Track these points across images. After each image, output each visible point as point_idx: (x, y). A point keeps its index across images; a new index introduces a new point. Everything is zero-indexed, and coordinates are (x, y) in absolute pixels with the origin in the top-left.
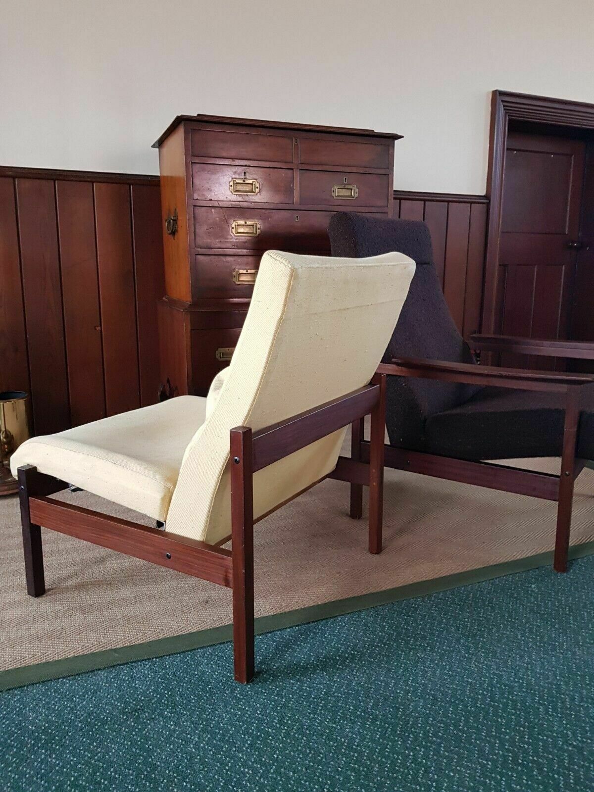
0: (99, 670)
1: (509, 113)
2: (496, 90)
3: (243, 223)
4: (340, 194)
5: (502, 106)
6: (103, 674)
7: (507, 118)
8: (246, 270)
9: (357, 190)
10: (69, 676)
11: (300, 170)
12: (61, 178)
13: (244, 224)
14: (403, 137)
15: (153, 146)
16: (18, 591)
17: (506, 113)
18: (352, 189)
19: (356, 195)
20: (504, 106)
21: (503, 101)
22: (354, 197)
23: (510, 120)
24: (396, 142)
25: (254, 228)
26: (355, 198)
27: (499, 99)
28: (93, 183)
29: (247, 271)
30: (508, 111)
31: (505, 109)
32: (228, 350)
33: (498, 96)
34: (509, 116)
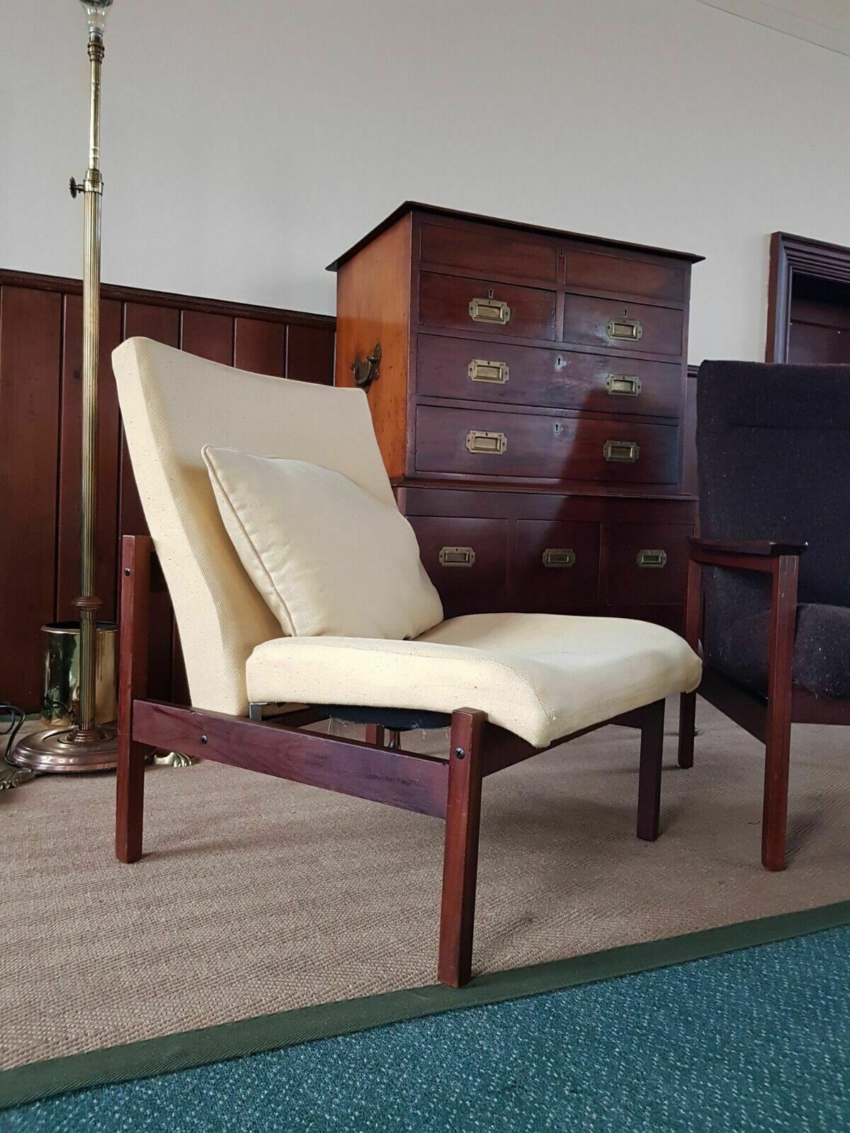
0: (401, 1022)
1: (793, 264)
2: (778, 233)
3: (485, 363)
4: (617, 333)
5: (784, 255)
6: (412, 1029)
7: (791, 271)
8: (485, 433)
9: (640, 329)
10: (354, 1032)
11: (566, 293)
12: (189, 307)
13: (487, 365)
14: (703, 258)
15: (329, 268)
16: (193, 902)
17: (789, 265)
18: (633, 327)
19: (639, 336)
20: (787, 255)
21: (786, 248)
22: (636, 338)
23: (794, 273)
24: (694, 266)
25: (499, 372)
26: (637, 340)
27: (782, 244)
28: (234, 317)
29: (487, 435)
30: (791, 262)
31: (789, 259)
32: (457, 550)
33: (781, 241)
34: (793, 268)
